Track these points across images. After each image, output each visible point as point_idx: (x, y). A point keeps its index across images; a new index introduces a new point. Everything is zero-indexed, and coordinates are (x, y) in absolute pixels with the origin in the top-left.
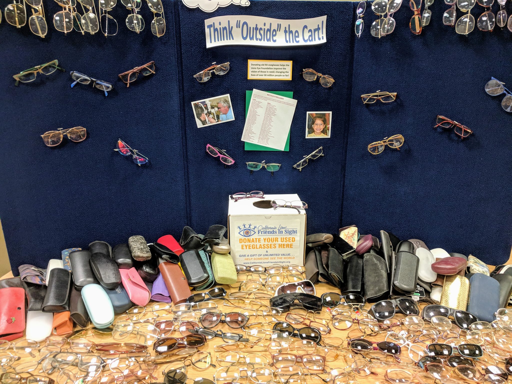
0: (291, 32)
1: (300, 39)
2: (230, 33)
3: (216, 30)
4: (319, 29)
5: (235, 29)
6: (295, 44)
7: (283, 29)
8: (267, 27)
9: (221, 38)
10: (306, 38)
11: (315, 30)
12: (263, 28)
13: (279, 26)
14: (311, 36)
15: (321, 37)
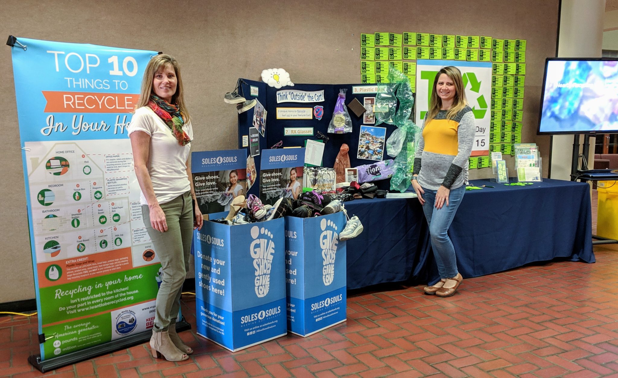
0: (310, 97)
1: (314, 99)
2: (286, 97)
3: (281, 96)
4: (321, 95)
5: (288, 95)
6: (312, 102)
7: (307, 96)
8: (301, 95)
9: (282, 99)
10: (316, 99)
11: (319, 96)
12: (299, 95)
13: (306, 94)
14: (318, 98)
15: (322, 98)
